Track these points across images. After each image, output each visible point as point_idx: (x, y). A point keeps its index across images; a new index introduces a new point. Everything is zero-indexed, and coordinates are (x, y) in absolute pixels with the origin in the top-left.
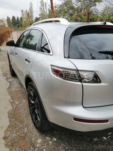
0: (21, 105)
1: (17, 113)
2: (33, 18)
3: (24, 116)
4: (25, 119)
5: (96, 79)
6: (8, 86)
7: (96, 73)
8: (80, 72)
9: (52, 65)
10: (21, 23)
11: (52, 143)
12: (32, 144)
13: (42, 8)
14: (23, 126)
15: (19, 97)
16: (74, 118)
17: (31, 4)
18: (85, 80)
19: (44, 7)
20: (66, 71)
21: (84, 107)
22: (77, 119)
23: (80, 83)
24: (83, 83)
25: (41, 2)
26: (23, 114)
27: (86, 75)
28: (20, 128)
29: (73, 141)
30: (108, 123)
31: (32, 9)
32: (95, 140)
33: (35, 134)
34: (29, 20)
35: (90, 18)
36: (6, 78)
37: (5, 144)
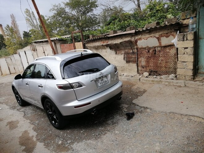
0: (41, 122)
1: (40, 127)
2: (19, 34)
4: (48, 128)
6: (24, 114)
7: (79, 83)
8: (71, 84)
9: (57, 85)
10: (4, 42)
12: (57, 136)
13: (30, 18)
14: (48, 131)
16: (74, 107)
17: (12, 16)
19: (32, 17)
20: (64, 86)
21: (78, 101)
22: (76, 107)
23: (73, 89)
24: (74, 89)
25: (27, 12)
30: (91, 104)
31: (16, 22)
33: (58, 131)
34: (15, 36)
35: (84, 34)
36: (16, 110)
37: (39, 142)
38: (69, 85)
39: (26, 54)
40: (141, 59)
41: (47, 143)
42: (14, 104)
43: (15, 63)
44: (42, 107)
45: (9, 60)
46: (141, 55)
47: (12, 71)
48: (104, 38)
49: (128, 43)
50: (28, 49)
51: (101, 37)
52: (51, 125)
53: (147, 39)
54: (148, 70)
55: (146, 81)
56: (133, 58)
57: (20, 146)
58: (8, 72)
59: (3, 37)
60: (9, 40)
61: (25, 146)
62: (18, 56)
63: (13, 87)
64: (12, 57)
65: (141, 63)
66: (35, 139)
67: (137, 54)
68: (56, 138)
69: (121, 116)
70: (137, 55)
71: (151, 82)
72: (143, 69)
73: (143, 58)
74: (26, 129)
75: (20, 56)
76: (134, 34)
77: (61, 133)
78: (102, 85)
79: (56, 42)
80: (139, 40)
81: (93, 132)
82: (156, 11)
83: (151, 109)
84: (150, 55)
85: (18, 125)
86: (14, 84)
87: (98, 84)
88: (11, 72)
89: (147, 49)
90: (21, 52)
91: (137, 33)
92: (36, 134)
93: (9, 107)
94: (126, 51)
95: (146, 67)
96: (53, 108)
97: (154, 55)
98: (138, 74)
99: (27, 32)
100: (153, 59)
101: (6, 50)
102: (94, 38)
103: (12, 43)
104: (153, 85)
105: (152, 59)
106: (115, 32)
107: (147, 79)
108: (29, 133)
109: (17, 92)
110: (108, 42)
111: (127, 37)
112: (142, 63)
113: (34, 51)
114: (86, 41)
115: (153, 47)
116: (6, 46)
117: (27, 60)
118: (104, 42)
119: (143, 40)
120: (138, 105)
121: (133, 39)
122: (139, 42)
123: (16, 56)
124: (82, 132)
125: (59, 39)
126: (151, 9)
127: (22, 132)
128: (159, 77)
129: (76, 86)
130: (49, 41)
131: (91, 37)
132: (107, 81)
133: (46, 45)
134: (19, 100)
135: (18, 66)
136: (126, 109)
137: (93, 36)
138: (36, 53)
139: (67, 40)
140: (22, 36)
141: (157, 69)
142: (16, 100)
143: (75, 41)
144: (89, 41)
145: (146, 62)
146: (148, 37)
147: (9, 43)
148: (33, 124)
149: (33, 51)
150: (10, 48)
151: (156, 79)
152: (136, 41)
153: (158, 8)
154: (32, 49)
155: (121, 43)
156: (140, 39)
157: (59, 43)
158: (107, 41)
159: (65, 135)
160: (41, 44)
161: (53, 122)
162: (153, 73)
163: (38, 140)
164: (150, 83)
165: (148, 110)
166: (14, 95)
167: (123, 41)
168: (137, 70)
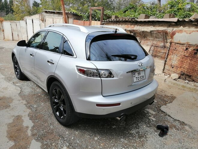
0: (40, 108)
1: (38, 115)
3: (46, 116)
4: (49, 119)
5: (110, 75)
6: (20, 91)
7: (110, 71)
8: (99, 70)
10: (12, 7)
11: (78, 133)
12: (61, 136)
14: (48, 125)
15: (36, 101)
16: (97, 104)
18: (103, 76)
20: (89, 70)
21: (103, 96)
23: (99, 78)
24: (102, 79)
26: (45, 116)
27: (103, 73)
28: (46, 127)
29: (96, 130)
30: (120, 105)
32: (114, 127)
33: (62, 129)
34: (24, 4)
35: (105, 13)
36: (11, 82)
37: (35, 139)
38: (95, 70)
39: (33, 22)
40: (172, 56)
41: (47, 145)
42: (11, 74)
43: (20, 30)
44: (46, 90)
45: (14, 25)
46: (174, 52)
47: (16, 37)
48: (130, 22)
49: (162, 34)
50: (36, 17)
51: (127, 20)
52: (54, 115)
53: (190, 33)
54: (179, 71)
55: (174, 84)
56: (161, 53)
57: (8, 140)
58: (11, 38)
59: (13, 2)
60: (18, 6)
61: (15, 140)
62: (25, 23)
63: (13, 55)
64: (17, 22)
65: (171, 61)
66: (29, 133)
67: (169, 49)
68: (59, 139)
69: (148, 127)
70: (169, 51)
71: (180, 87)
72: (171, 69)
73: (175, 56)
74: (20, 114)
75: (26, 24)
76: (174, 24)
77: (67, 133)
78: (138, 80)
79: (69, 16)
80: (178, 33)
81: (112, 143)
82: (177, 9)
83: (191, 127)
84: (188, 54)
85: (11, 104)
86: (15, 51)
87: (134, 78)
88: (14, 39)
89: (185, 45)
90: (29, 19)
91: (178, 23)
92: (33, 124)
93: (4, 77)
94: (155, 42)
95: (177, 67)
96: (62, 97)
97: (193, 55)
98: (164, 74)
99: (37, 2)
100: (190, 60)
101: (12, 15)
102: (118, 19)
103: (20, 11)
104: (184, 91)
105: (188, 60)
106: (147, 17)
107: (175, 81)
108: (23, 121)
109: (17, 61)
110: (133, 28)
111: (162, 26)
112: (173, 62)
113: (43, 21)
114: (106, 21)
115: (196, 45)
116: (13, 11)
117: (33, 30)
118: (128, 27)
119: (184, 34)
120: (169, 116)
121: (170, 30)
122: (177, 34)
123: (22, 23)
124: (96, 139)
125: (73, 13)
126: (172, 6)
127: (14, 118)
128: (192, 83)
129: (105, 75)
130: (63, 13)
131: (113, 18)
132: (144, 77)
133: (58, 17)
134: (17, 71)
135: (23, 34)
136: (154, 117)
137: (116, 17)
138: (44, 24)
139: (82, 16)
140: (31, 5)
141: (192, 73)
142: (14, 71)
143: (92, 19)
144: (110, 22)
145: (179, 62)
146: (193, 31)
147: (17, 9)
148: (29, 107)
149: (41, 22)
150: (17, 15)
151: (188, 86)
152: (173, 34)
153: (180, 6)
154: (41, 18)
155: (151, 32)
156: (181, 31)
157: (73, 18)
158: (133, 26)
159: (73, 138)
160: (52, 15)
161: (58, 113)
162: (184, 77)
163: (33, 135)
164: (179, 89)
165: (187, 128)
166: (13, 64)
167: (155, 30)
168: (163, 68)
